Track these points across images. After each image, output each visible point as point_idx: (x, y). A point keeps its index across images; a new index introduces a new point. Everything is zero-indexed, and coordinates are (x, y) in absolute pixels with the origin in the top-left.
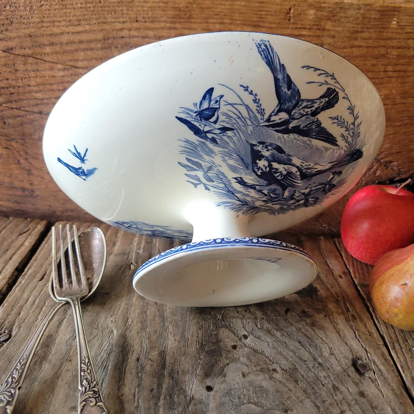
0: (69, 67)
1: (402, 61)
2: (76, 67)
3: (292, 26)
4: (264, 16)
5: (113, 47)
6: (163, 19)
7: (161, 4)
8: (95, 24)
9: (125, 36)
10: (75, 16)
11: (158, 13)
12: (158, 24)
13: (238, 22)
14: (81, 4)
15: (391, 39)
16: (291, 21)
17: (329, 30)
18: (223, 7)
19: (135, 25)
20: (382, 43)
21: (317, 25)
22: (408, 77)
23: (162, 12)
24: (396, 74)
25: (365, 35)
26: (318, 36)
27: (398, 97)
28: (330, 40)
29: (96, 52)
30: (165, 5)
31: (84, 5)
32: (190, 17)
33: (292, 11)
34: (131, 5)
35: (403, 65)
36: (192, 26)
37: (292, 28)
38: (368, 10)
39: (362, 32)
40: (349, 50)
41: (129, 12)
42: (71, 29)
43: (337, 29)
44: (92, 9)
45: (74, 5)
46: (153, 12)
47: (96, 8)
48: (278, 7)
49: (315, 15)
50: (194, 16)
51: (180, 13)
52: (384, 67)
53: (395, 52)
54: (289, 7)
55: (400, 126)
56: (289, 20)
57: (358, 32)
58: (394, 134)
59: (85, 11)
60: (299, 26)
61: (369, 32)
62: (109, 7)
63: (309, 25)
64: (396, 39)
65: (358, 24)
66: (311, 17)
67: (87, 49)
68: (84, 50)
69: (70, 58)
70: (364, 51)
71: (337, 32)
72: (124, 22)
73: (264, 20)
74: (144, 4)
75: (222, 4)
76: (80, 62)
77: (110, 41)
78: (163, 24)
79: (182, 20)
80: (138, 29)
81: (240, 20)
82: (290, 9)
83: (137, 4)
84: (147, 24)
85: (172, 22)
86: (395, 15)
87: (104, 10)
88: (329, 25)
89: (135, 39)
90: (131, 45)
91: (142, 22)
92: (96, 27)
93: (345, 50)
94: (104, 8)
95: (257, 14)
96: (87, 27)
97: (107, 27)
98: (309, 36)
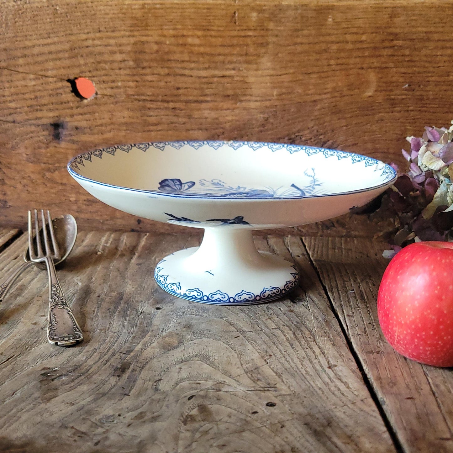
0: (40, 76)
1: (342, 55)
2: (46, 77)
3: (238, 28)
4: (212, 21)
5: (79, 56)
6: (123, 28)
7: (120, 15)
8: (63, 36)
9: (89, 45)
10: (45, 29)
11: (118, 23)
12: (118, 33)
13: (190, 27)
14: (50, 19)
15: (329, 35)
16: (237, 24)
17: (272, 30)
18: (175, 14)
19: (98, 35)
20: (322, 39)
21: (260, 26)
22: (351, 69)
23: (122, 22)
24: (339, 67)
25: (305, 32)
26: (263, 36)
27: (345, 89)
28: (274, 39)
29: (64, 61)
30: (123, 15)
31: (53, 20)
32: (147, 25)
33: (237, 15)
34: (94, 17)
35: (344, 58)
36: (149, 33)
37: (238, 30)
38: (305, 10)
39: (302, 30)
40: (293, 47)
41: (92, 24)
42: (42, 41)
43: (279, 28)
44: (60, 23)
45: (44, 20)
46: (114, 22)
47: (63, 22)
48: (224, 12)
49: (258, 17)
50: (149, 24)
51: (137, 22)
52: (327, 61)
53: (335, 47)
54: (234, 11)
55: (351, 117)
56: (235, 23)
57: (298, 30)
58: (347, 126)
59: (54, 25)
60: (245, 28)
61: (309, 30)
62: (75, 20)
63: (253, 26)
64: (334, 34)
65: (298, 23)
66: (254, 19)
67: (56, 59)
68: (53, 60)
69: (40, 68)
70: (306, 47)
71: (280, 31)
72: (88, 33)
73: (213, 24)
74: (106, 16)
75: (174, 12)
76: (50, 72)
77: (76, 51)
78: (123, 33)
79: (139, 28)
80: (100, 38)
81: (191, 26)
82: (235, 13)
83: (99, 16)
84: (109, 34)
85: (131, 31)
86: (329, 13)
87: (71, 23)
88: (271, 25)
89: (98, 47)
90: (95, 53)
91: (103, 32)
92: (63, 39)
93: (289, 48)
94: (70, 22)
95: (206, 19)
96: (56, 39)
97: (73, 38)
98: (255, 37)
